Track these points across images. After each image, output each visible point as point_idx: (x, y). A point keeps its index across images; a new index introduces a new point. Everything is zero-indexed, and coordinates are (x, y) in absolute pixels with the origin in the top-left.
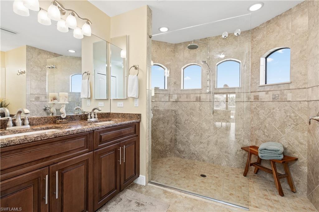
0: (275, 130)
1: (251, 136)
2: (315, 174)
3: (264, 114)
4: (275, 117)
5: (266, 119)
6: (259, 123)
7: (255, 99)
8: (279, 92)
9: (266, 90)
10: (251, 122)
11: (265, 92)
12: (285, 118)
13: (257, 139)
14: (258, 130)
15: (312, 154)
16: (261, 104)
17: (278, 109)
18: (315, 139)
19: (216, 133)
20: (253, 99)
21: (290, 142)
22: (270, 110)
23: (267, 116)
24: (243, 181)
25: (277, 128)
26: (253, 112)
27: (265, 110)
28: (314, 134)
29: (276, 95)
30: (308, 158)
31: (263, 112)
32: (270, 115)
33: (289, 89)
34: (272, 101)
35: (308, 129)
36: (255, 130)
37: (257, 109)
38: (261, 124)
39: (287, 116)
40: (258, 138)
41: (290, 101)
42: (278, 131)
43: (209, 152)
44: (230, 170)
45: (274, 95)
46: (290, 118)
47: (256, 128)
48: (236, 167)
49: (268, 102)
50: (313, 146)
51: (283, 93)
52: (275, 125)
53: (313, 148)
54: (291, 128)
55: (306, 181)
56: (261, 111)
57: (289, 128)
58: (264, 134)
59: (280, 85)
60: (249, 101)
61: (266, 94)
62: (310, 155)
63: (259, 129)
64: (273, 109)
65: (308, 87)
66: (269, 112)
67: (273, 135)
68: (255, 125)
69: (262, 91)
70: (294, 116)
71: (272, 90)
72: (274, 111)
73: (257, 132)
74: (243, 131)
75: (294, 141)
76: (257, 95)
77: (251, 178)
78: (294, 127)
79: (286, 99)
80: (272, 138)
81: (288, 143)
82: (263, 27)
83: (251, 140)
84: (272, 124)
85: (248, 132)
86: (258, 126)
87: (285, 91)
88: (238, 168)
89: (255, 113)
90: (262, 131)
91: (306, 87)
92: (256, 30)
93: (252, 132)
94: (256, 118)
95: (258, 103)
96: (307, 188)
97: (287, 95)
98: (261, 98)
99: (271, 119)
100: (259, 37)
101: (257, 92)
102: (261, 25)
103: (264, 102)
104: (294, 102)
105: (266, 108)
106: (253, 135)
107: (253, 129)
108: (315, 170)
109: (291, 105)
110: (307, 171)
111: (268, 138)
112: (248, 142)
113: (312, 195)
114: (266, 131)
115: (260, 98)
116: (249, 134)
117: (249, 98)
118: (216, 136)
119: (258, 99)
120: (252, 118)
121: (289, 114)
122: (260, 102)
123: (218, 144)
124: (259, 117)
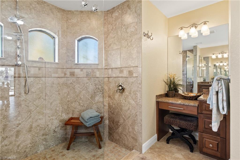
0: (88, 100)
1: (68, 109)
2: (115, 123)
3: (79, 88)
4: (88, 90)
5: (81, 92)
6: (75, 96)
7: (71, 75)
8: (91, 70)
9: (81, 68)
10: (67, 97)
11: (80, 70)
12: (95, 90)
13: (73, 111)
14: (74, 103)
15: (112, 111)
16: (77, 80)
17: (90, 83)
18: (115, 101)
19: (30, 116)
20: (69, 75)
21: (99, 106)
22: (84, 84)
23: (82, 89)
24: (70, 156)
25: (90, 98)
26: (70, 87)
27: (81, 84)
28: (113, 98)
29: (89, 73)
30: (108, 114)
31: (79, 86)
32: (84, 88)
33: (98, 69)
34: (86, 77)
35: (109, 95)
36: (72, 103)
37: (73, 84)
38: (77, 97)
39: (97, 88)
40: (74, 109)
41: (98, 77)
42: (90, 100)
43: (18, 146)
44: (52, 153)
45: (88, 72)
46: (99, 89)
47: (72, 101)
48: (54, 146)
49: (83, 78)
50: (113, 106)
51: (94, 71)
52: (88, 96)
53: (113, 107)
54: (99, 97)
55: (108, 130)
56: (77, 86)
57: (98, 97)
58: (80, 105)
59: (91, 65)
60: (65, 76)
61: (81, 71)
62: (111, 112)
63: (75, 101)
64: (87, 83)
65: (108, 68)
66: (84, 86)
67: (87, 104)
68: (71, 99)
69: (77, 68)
70: (101, 88)
71: (86, 68)
72: (87, 85)
73: (73, 104)
74: (60, 106)
75: (101, 105)
76: (73, 71)
77: (74, 148)
78: (101, 96)
79: (96, 75)
80: (86, 107)
81: (98, 107)
82: (77, 13)
83: (67, 113)
84: (86, 96)
85: (65, 106)
86: (74, 98)
87: (95, 70)
88: (57, 145)
89: (71, 87)
90: (78, 103)
91: (107, 68)
92: (71, 13)
93: (68, 105)
94: (72, 92)
95: (74, 78)
96: (108, 134)
97: (96, 73)
98: (77, 74)
99: (85, 92)
100: (74, 21)
101: (72, 69)
102: (75, 11)
103: (79, 77)
104: (101, 78)
105: (81, 83)
106: (69, 107)
107: (69, 102)
108: (115, 120)
109: (99, 80)
110: (108, 123)
111: (83, 107)
112: (64, 115)
113: (113, 137)
114: (81, 102)
115: (75, 74)
116: (66, 107)
117: (65, 74)
118: (29, 120)
119: (74, 75)
120: (69, 93)
121: (97, 87)
122: (76, 78)
123: (33, 129)
124: (75, 91)
